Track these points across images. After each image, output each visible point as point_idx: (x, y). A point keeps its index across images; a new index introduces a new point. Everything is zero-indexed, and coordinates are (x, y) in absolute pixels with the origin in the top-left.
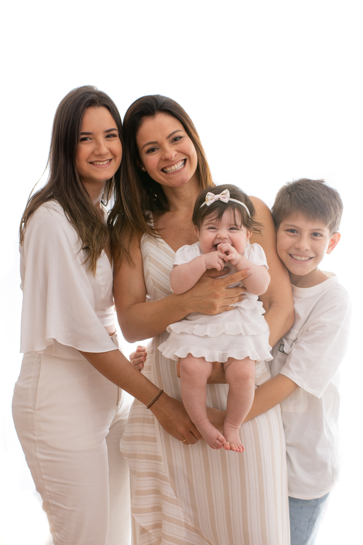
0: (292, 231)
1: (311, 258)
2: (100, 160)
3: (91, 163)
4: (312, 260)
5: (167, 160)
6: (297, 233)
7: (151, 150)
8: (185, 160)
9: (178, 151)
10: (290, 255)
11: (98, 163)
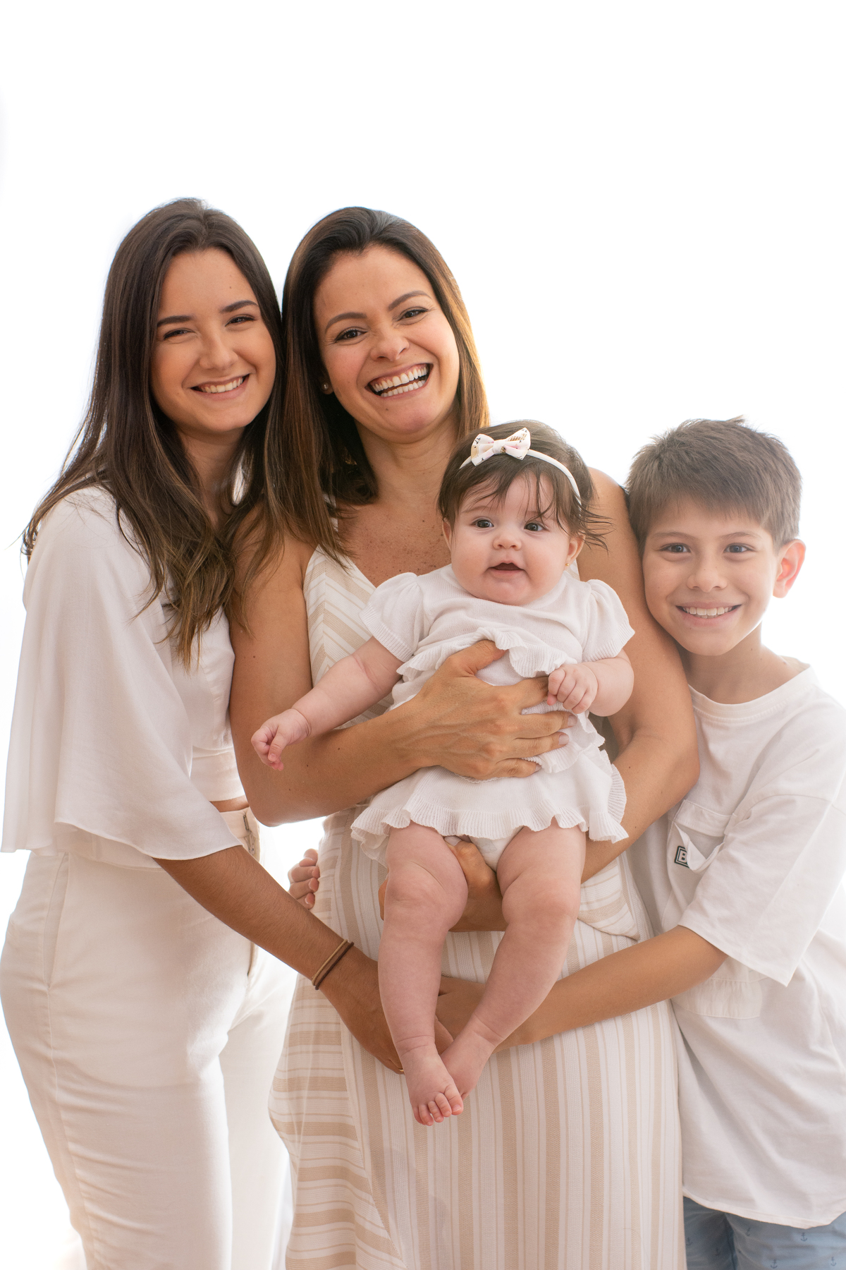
0: (676, 548)
1: (735, 608)
2: (216, 380)
3: (197, 389)
4: (739, 612)
5: (382, 358)
6: (689, 551)
7: (347, 333)
8: (429, 367)
9: (411, 341)
10: (681, 608)
11: (213, 389)
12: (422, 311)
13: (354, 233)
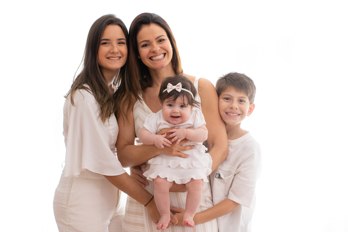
0: (227, 99)
1: (239, 115)
2: (113, 56)
3: (108, 58)
4: (240, 116)
5: (154, 52)
6: (230, 100)
7: (145, 45)
8: (165, 54)
9: (161, 48)
10: (226, 113)
11: (112, 58)
12: (164, 40)
13: (147, 20)
